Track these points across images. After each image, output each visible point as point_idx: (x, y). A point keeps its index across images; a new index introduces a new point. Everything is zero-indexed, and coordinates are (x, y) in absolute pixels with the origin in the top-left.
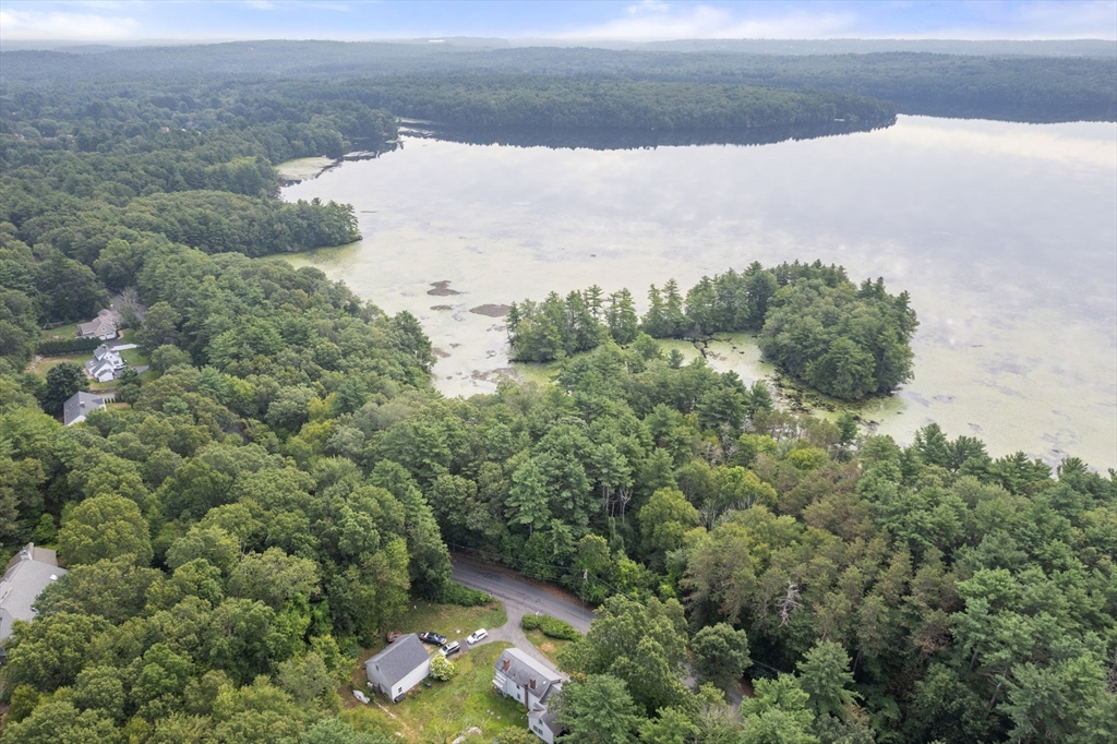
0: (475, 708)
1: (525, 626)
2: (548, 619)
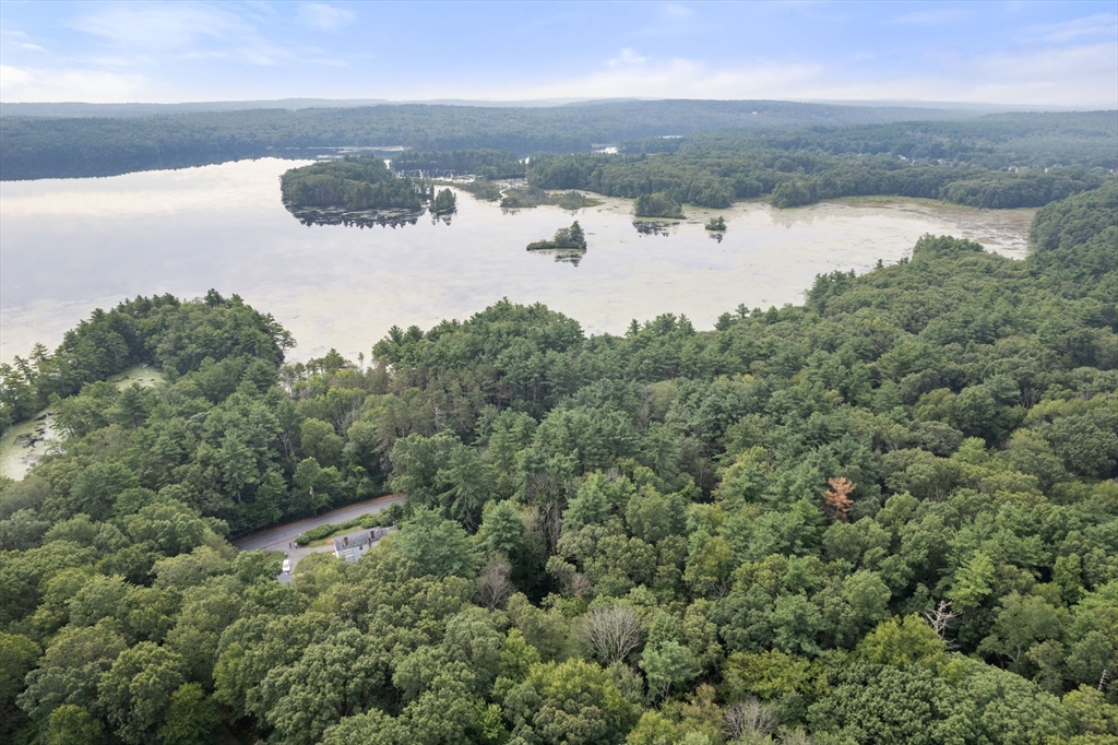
1: (302, 544)
2: (312, 532)
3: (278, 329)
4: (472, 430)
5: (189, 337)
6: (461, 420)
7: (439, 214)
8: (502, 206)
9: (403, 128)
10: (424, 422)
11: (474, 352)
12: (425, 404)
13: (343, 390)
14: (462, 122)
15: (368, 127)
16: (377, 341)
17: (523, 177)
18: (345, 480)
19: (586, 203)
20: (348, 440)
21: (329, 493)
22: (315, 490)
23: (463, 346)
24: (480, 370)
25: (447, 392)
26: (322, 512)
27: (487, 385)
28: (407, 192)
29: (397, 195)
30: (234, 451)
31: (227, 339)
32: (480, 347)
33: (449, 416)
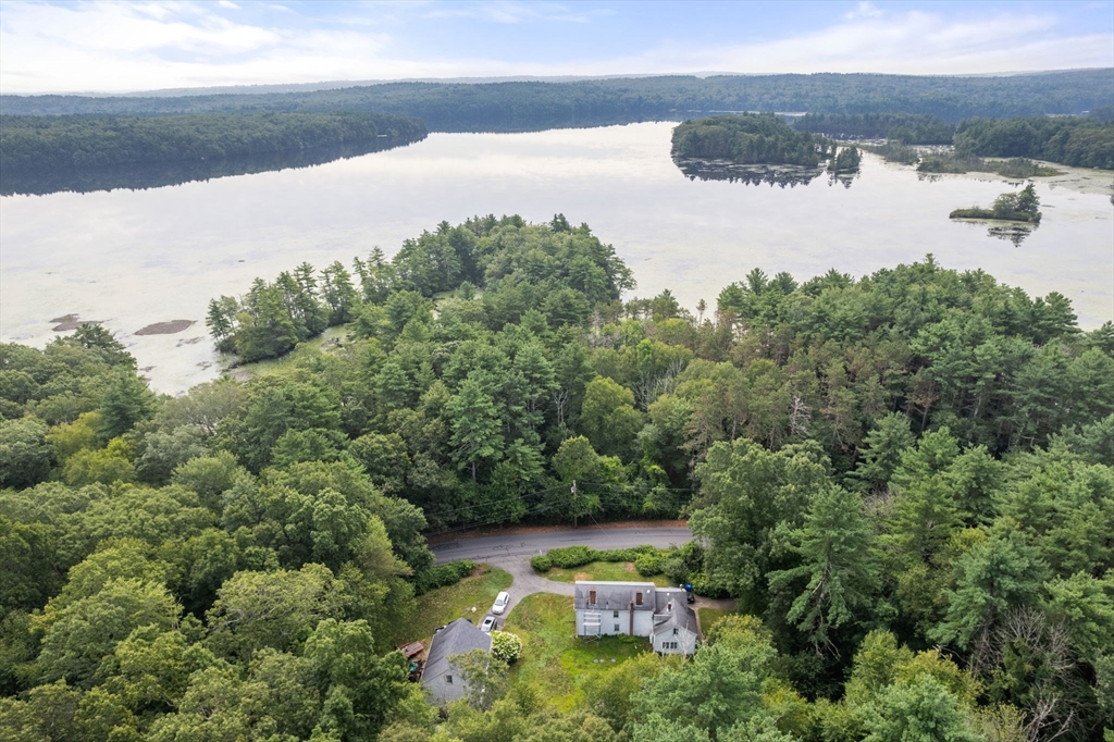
0: (580, 667)
1: (539, 569)
2: (558, 552)
3: (619, 264)
4: (852, 447)
5: (518, 261)
6: (836, 426)
7: (837, 173)
8: (919, 169)
9: (811, 94)
10: (771, 417)
11: (876, 321)
12: (778, 391)
13: (661, 346)
14: (879, 89)
15: (773, 92)
16: (727, 284)
17: (949, 143)
18: (631, 480)
19: (1038, 172)
20: (650, 421)
21: (601, 496)
22: (581, 487)
23: (859, 307)
24: (882, 351)
25: (819, 375)
26: (585, 523)
27: (893, 376)
28: (805, 148)
29: (793, 150)
30: (470, 403)
31: (558, 267)
32: (887, 313)
33: (815, 415)
